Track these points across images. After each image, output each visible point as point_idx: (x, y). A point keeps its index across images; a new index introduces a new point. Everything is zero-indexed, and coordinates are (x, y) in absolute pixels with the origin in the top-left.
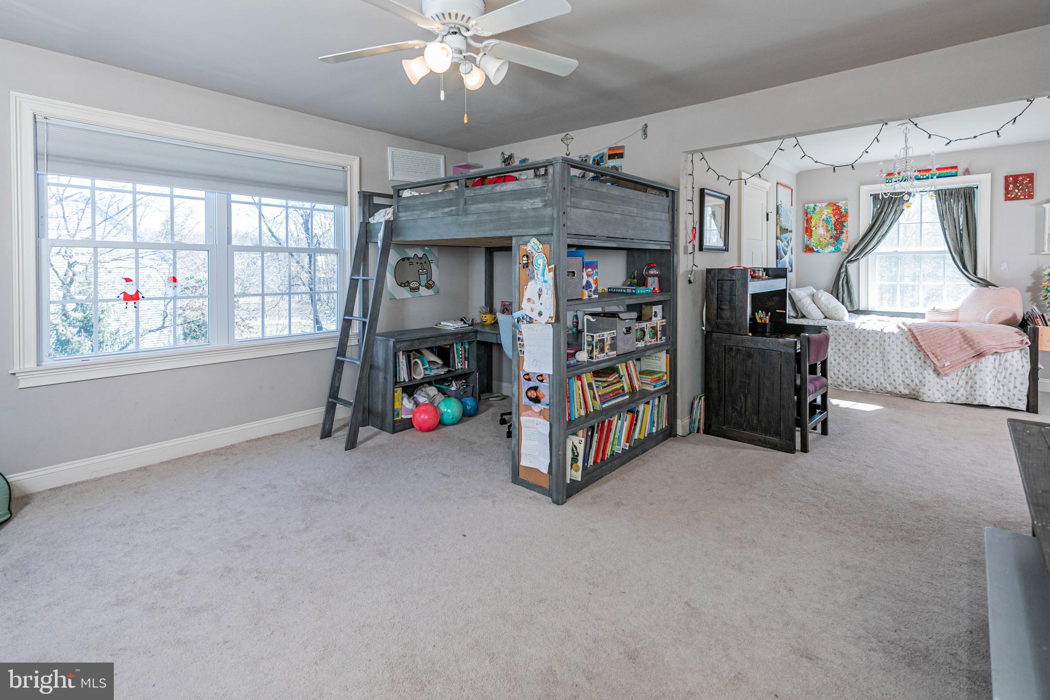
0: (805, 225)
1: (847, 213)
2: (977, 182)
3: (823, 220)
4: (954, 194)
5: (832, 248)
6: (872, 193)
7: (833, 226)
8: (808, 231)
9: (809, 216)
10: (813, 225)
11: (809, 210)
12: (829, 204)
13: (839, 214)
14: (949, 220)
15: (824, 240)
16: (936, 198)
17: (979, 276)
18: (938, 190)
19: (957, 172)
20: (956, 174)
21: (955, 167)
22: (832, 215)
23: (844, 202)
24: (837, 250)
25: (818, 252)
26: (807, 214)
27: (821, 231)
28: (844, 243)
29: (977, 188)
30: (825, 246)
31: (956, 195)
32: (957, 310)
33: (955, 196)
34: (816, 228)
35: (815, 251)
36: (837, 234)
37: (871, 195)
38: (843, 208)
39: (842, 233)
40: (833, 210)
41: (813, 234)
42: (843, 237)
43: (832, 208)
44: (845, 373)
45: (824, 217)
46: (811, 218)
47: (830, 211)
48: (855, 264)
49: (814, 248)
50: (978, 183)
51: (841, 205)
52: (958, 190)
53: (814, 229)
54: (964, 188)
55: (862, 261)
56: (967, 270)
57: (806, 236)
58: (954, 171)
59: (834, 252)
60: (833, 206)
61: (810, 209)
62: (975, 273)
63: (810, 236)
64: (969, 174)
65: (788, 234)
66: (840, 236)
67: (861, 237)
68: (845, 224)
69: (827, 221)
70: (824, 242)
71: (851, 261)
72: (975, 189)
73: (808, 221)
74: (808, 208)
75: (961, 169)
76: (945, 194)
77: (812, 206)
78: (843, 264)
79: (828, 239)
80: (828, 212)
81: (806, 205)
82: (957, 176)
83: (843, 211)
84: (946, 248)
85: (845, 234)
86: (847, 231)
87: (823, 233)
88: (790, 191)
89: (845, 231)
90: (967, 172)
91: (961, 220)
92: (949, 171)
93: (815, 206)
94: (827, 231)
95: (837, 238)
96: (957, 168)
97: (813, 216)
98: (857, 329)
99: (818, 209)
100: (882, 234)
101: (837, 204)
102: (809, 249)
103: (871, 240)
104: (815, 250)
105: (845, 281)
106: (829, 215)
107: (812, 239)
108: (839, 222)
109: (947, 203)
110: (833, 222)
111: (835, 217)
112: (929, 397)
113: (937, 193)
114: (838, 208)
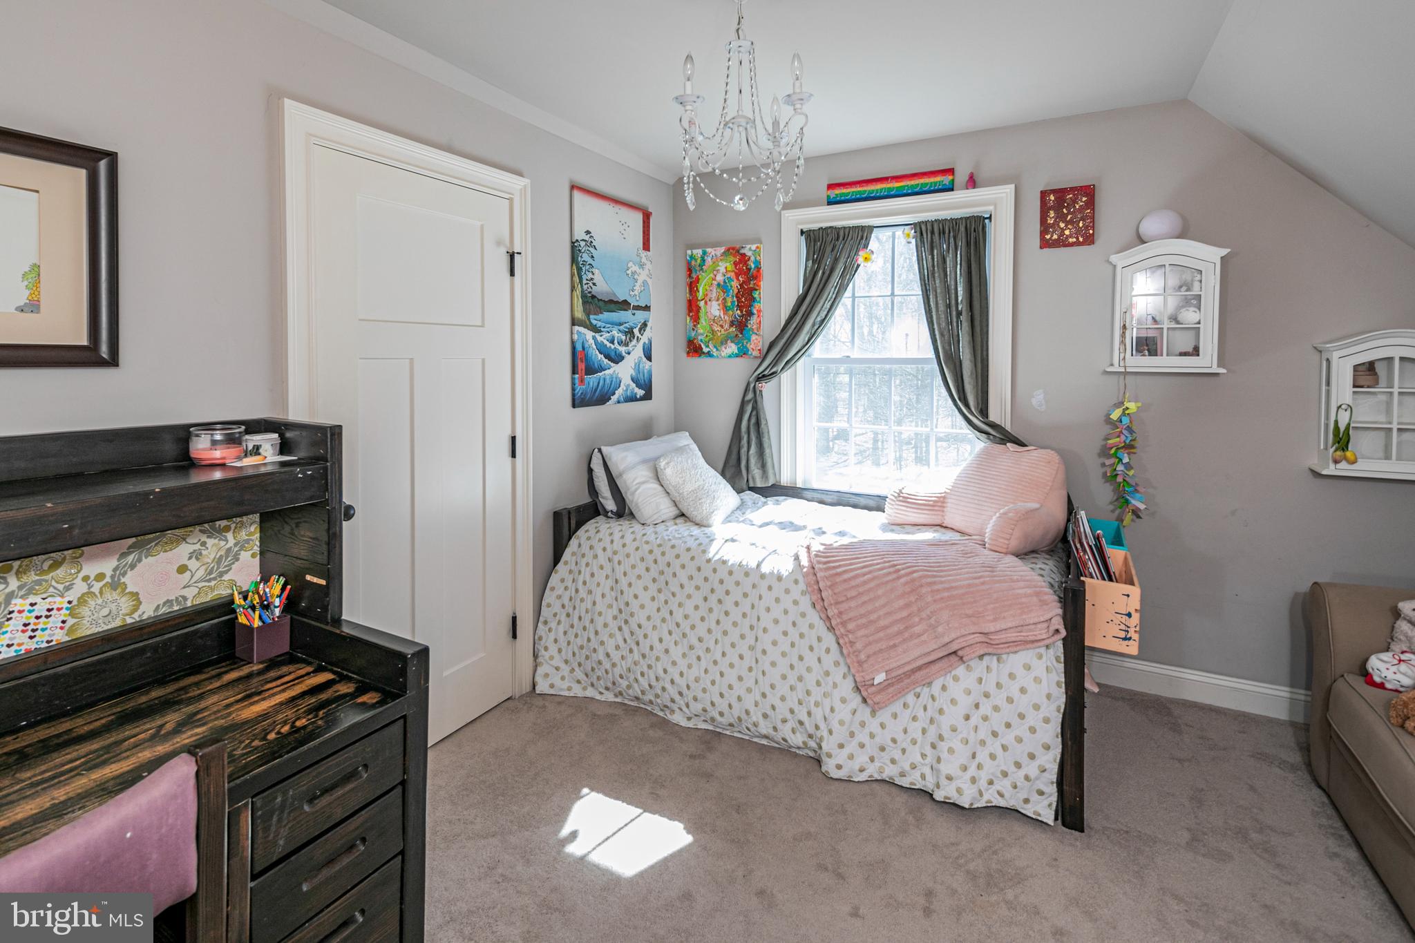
0: (688, 295)
1: (758, 269)
2: (989, 204)
3: (719, 285)
4: (947, 232)
5: (732, 348)
6: (806, 227)
7: (735, 299)
8: (693, 308)
9: (694, 275)
10: (700, 295)
11: (693, 263)
12: (728, 250)
13: (745, 273)
14: (939, 291)
15: (719, 328)
16: (916, 241)
17: (993, 417)
18: (920, 223)
19: (953, 180)
20: (951, 187)
21: (951, 171)
22: (733, 274)
23: (754, 247)
24: (743, 353)
25: (709, 354)
26: (690, 270)
27: (714, 309)
28: (754, 337)
29: (990, 218)
30: (722, 343)
31: (952, 234)
32: (944, 497)
33: (949, 236)
34: (706, 303)
35: (704, 353)
36: (742, 316)
37: (802, 232)
38: (752, 258)
39: (750, 314)
40: (735, 264)
41: (702, 314)
42: (753, 321)
43: (732, 259)
44: (677, 679)
45: (720, 278)
46: (698, 280)
47: (730, 267)
48: (774, 381)
49: (703, 346)
50: (991, 208)
51: (749, 253)
52: (955, 222)
53: (702, 304)
54: (967, 219)
55: (785, 377)
56: (967, 405)
57: (688, 318)
58: (946, 179)
59: (737, 356)
60: (735, 256)
61: (696, 260)
62: (984, 412)
63: (696, 319)
64: (974, 187)
65: (630, 312)
66: (746, 320)
67: (783, 323)
68: (756, 295)
69: (723, 287)
70: (721, 333)
71: (764, 376)
72: (987, 221)
73: (693, 286)
74: (691, 257)
75: (961, 176)
76: (933, 233)
77: (698, 252)
78: (748, 384)
79: (726, 326)
80: (726, 266)
81: (689, 252)
82: (952, 190)
83: (753, 266)
84: (932, 355)
85: (755, 316)
86: (759, 311)
87: (717, 313)
88: (639, 217)
89: (755, 312)
90: (972, 182)
91: (960, 289)
92: (939, 179)
93: (705, 253)
94: (725, 309)
95: (741, 325)
96: (953, 174)
97: (702, 275)
98: (709, 561)
99: (709, 259)
100: (819, 319)
101: (742, 251)
102: (694, 349)
103: (798, 331)
104: (705, 350)
105: (753, 420)
106: (728, 275)
107: (699, 326)
108: (745, 290)
109: (935, 251)
110: (736, 291)
111: (738, 279)
112: (839, 767)
113: (918, 229)
114: (744, 259)
